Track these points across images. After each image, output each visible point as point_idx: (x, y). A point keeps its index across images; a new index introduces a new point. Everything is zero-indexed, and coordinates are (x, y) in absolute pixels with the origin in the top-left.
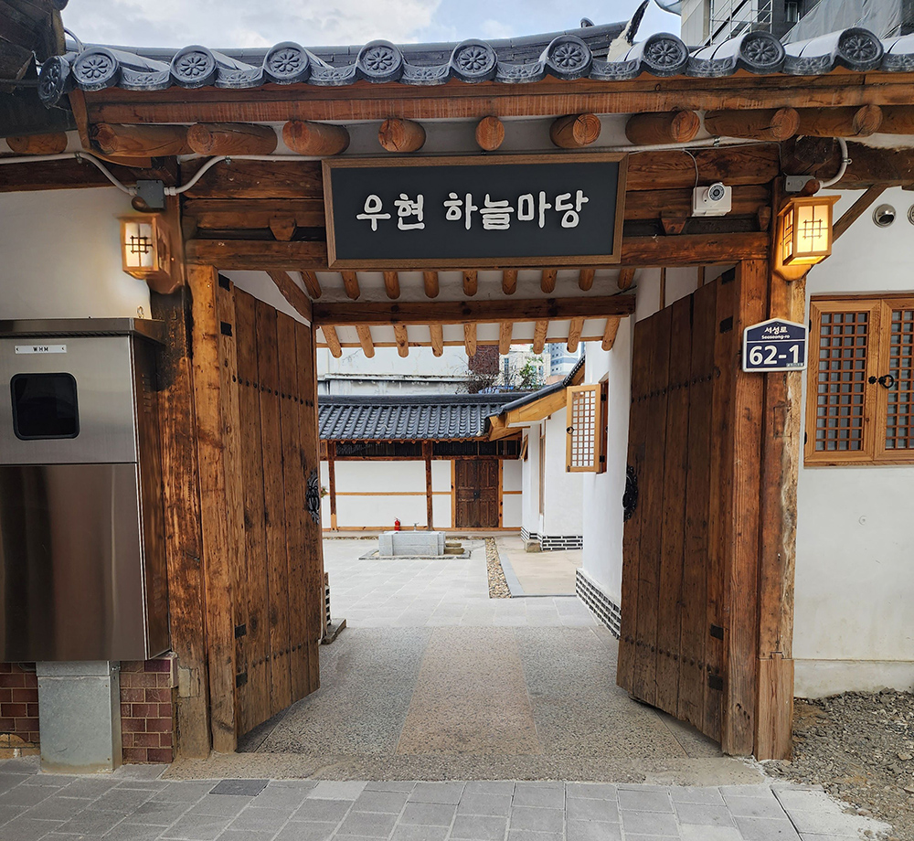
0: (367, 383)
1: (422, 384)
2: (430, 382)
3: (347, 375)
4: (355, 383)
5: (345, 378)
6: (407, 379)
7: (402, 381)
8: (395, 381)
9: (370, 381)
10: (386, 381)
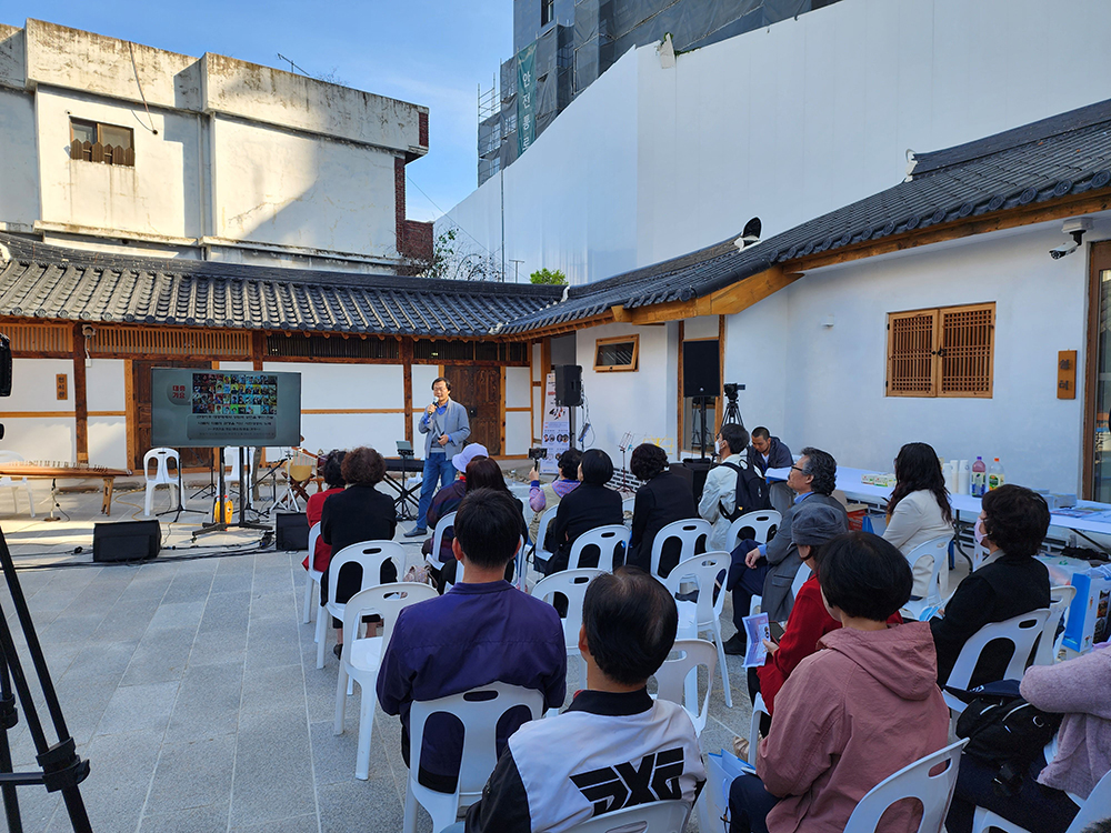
1: (340, 262)
2: (349, 261)
3: (237, 242)
5: (234, 245)
6: (320, 254)
7: (312, 257)
9: (269, 252)
10: (292, 254)
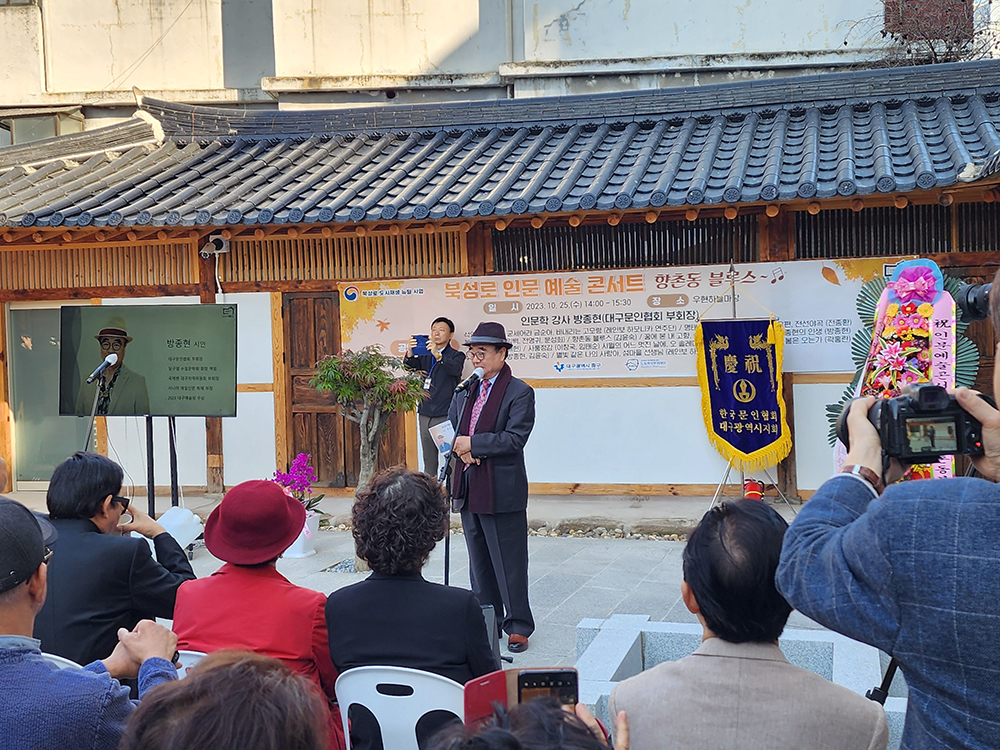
0: (608, 82)
3: (556, 64)
4: (578, 83)
5: (551, 71)
6: (714, 65)
7: (699, 72)
8: (685, 73)
9: (616, 75)
10: (659, 73)
